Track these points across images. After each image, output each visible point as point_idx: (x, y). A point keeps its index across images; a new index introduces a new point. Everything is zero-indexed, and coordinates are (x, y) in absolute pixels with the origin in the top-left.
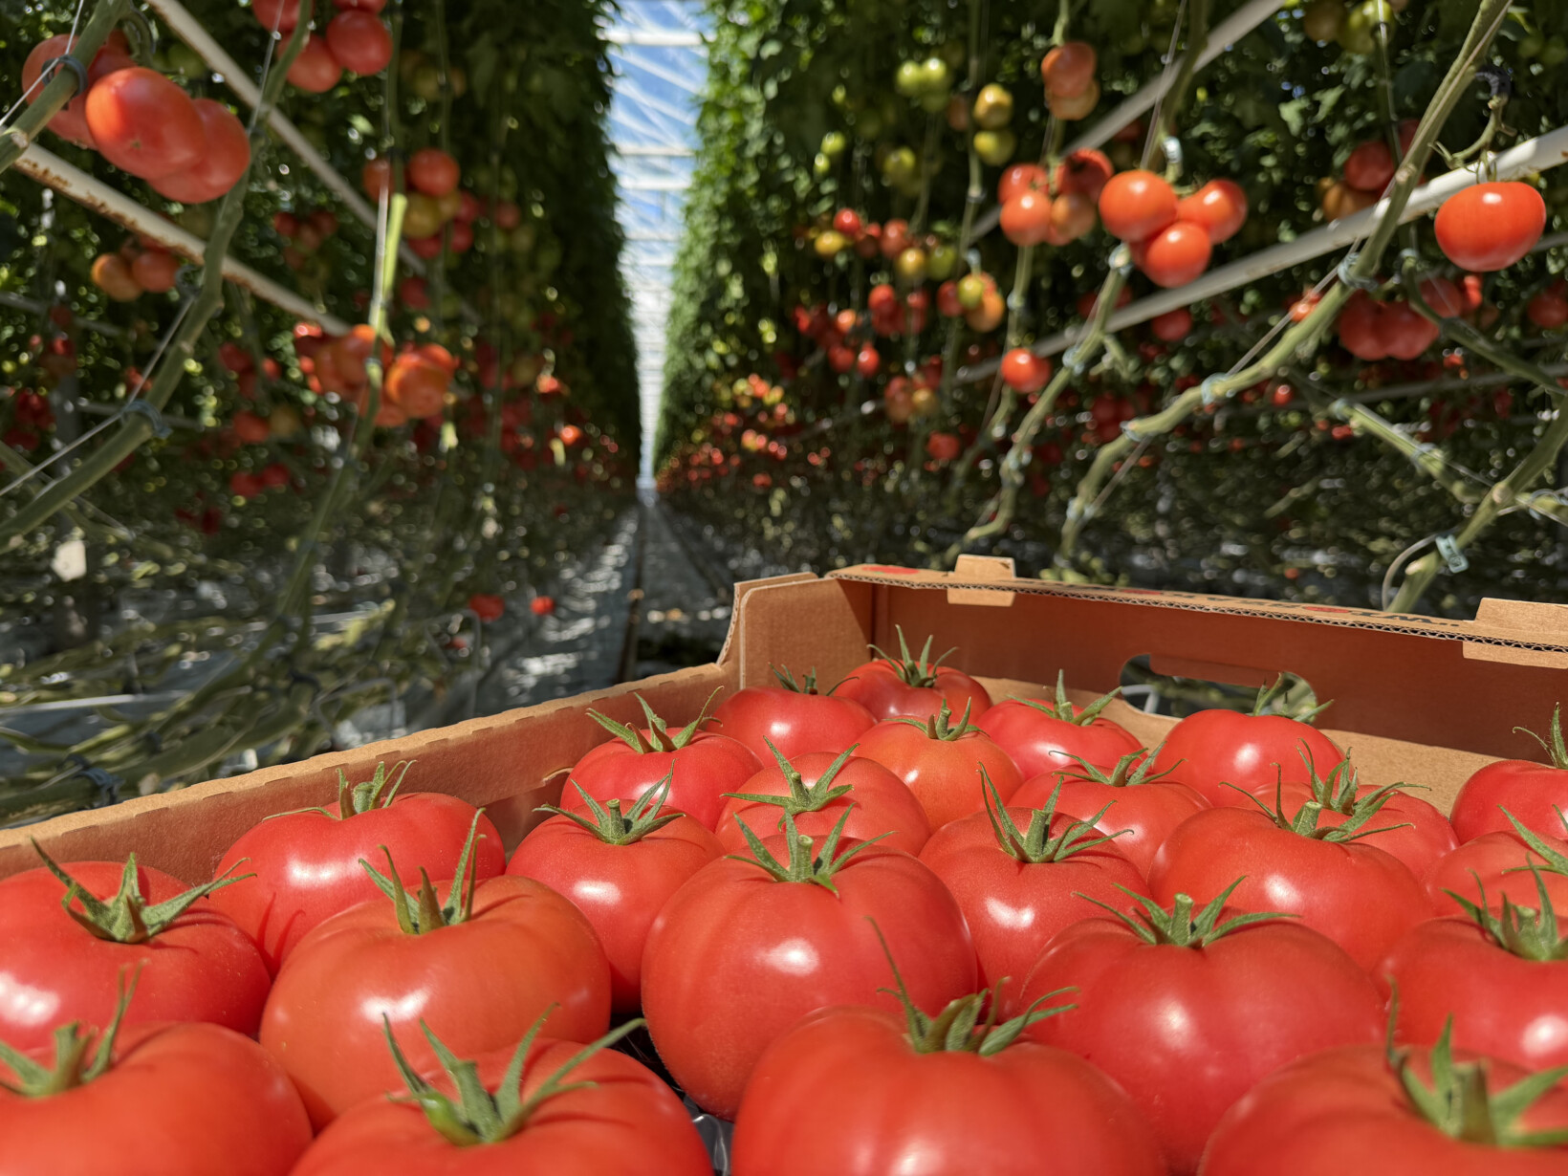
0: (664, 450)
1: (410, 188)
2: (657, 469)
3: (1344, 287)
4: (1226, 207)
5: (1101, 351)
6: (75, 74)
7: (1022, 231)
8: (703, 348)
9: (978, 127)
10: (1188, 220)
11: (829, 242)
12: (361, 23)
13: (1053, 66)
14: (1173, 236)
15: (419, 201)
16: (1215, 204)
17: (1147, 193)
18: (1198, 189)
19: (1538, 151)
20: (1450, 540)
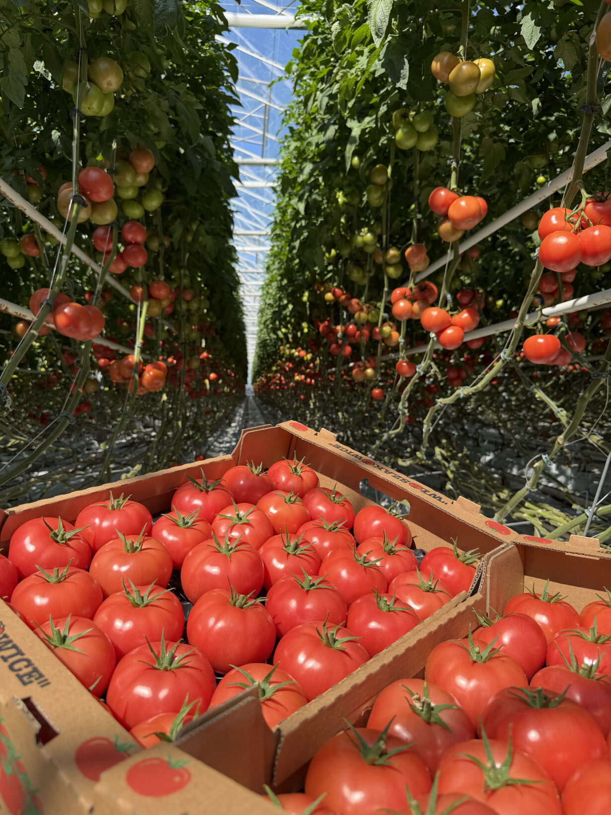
0: (257, 374)
1: (150, 297)
2: (254, 381)
3: (503, 361)
4: (470, 319)
5: (430, 367)
6: (50, 305)
7: (400, 315)
8: (275, 330)
9: (388, 264)
10: (455, 325)
11: (329, 296)
12: (135, 249)
13: (409, 254)
14: (449, 331)
15: (153, 302)
16: (466, 318)
17: (437, 316)
18: (460, 312)
19: (589, 300)
20: (547, 456)
